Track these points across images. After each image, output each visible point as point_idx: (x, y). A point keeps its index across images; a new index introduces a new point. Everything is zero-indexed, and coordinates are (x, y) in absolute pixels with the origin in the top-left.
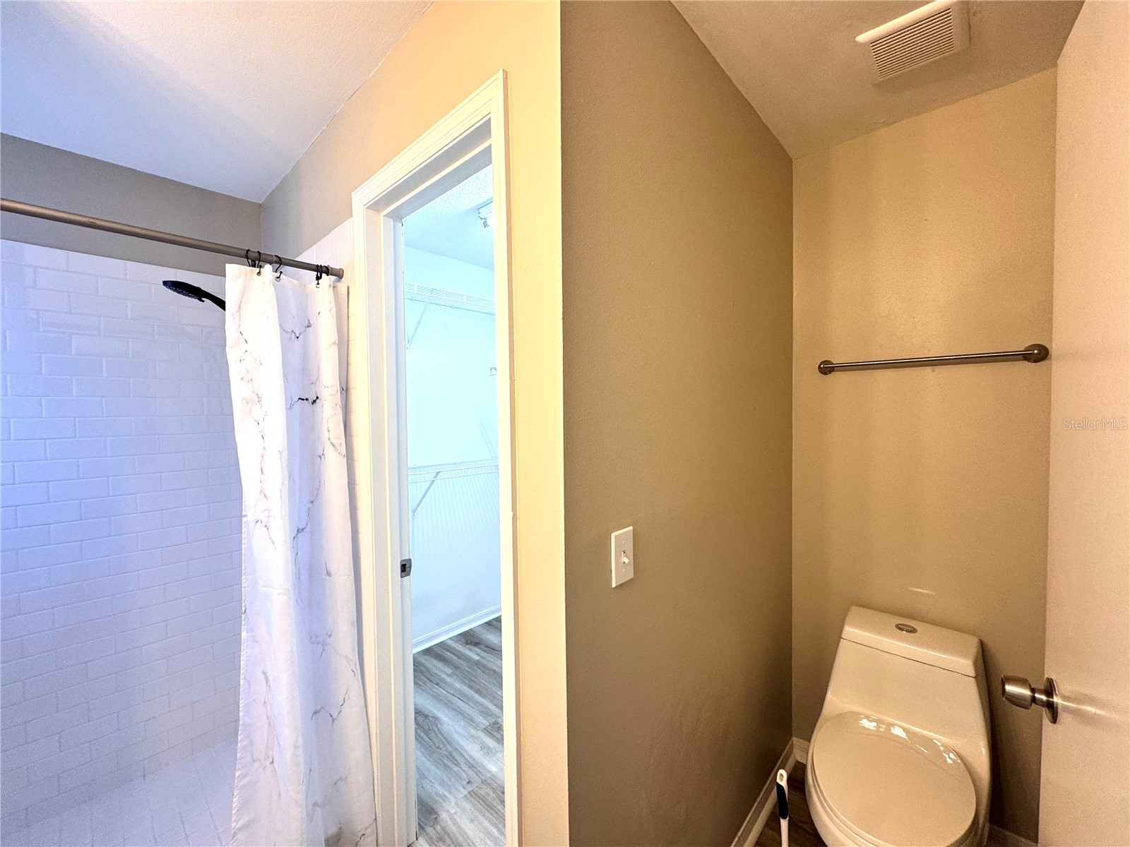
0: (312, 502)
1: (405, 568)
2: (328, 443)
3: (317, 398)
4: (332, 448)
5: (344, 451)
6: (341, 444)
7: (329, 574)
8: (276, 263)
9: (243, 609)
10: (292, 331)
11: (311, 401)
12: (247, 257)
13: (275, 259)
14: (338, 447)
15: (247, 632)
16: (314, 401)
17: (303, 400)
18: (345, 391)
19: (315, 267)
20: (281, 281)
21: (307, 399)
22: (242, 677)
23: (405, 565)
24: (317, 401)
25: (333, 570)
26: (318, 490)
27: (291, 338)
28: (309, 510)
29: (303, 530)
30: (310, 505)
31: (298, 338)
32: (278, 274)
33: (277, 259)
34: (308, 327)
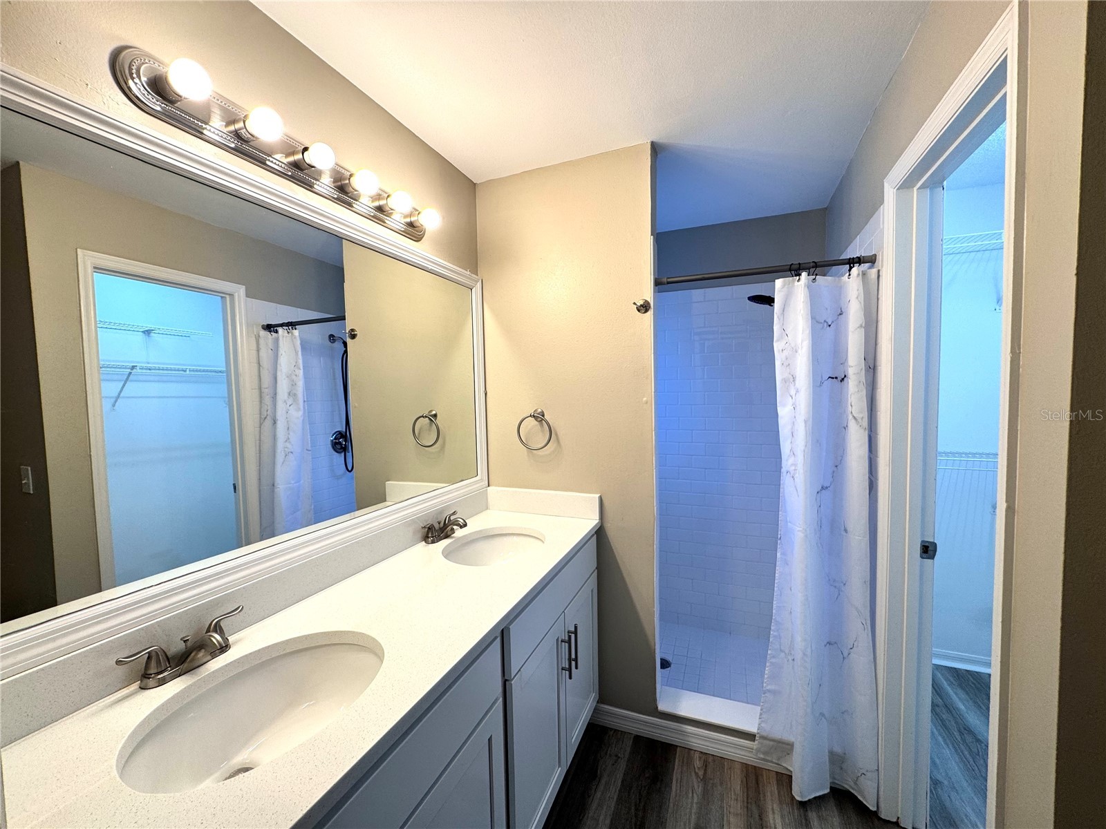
0: (836, 466)
1: (928, 550)
2: (850, 417)
3: (845, 376)
4: (853, 421)
5: (865, 423)
6: (862, 418)
7: (846, 531)
8: (813, 267)
9: (779, 536)
10: (825, 321)
11: (839, 379)
12: (790, 270)
13: (812, 264)
14: (860, 420)
15: (781, 554)
16: (843, 379)
17: (833, 378)
18: (871, 368)
19: (847, 261)
20: (816, 283)
21: (836, 378)
22: (776, 585)
23: (928, 547)
24: (845, 379)
25: (850, 527)
26: (842, 457)
27: (823, 327)
28: (834, 472)
29: (827, 488)
30: (835, 469)
31: (830, 326)
32: (814, 277)
33: (814, 264)
34: (840, 314)
